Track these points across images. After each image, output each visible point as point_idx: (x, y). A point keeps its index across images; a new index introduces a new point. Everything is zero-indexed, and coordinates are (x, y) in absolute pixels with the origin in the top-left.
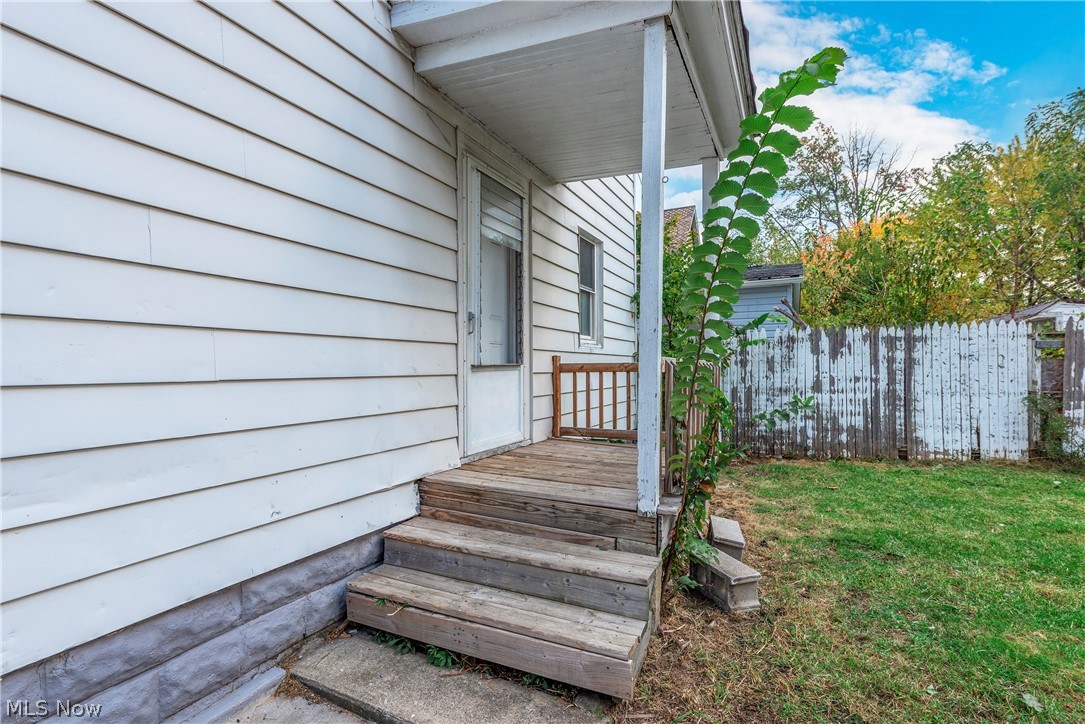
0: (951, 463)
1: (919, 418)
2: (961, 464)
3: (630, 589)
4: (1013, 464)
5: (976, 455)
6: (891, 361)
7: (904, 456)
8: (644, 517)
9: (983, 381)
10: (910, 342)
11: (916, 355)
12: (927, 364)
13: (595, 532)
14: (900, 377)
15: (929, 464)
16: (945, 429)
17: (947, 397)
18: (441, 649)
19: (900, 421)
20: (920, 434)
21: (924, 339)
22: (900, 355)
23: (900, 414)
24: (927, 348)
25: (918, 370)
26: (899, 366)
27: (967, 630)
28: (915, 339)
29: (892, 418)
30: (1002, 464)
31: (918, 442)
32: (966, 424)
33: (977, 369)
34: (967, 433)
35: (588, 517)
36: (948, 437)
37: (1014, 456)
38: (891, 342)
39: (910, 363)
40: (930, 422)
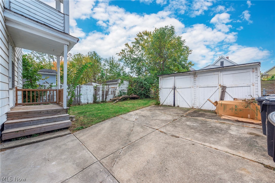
0: (85, 104)
1: (81, 99)
2: (86, 104)
3: (67, 117)
4: (92, 104)
5: (88, 103)
6: (77, 90)
7: (79, 104)
8: (65, 109)
9: (89, 93)
10: (80, 87)
11: (81, 89)
12: (82, 90)
13: (56, 113)
14: (79, 92)
15: (83, 105)
16: (84, 100)
17: (85, 95)
18: (35, 134)
19: (79, 99)
20: (81, 101)
21: (82, 87)
22: (79, 89)
23: (79, 98)
24: (82, 88)
25: (81, 91)
26: (79, 91)
27: (95, 115)
28: (81, 87)
29: (77, 99)
30: (91, 104)
31: (81, 102)
32: (87, 99)
33: (88, 91)
34: (87, 100)
35: (55, 111)
36: (85, 101)
37: (92, 103)
38: (77, 87)
39: (80, 90)
40: (82, 99)
